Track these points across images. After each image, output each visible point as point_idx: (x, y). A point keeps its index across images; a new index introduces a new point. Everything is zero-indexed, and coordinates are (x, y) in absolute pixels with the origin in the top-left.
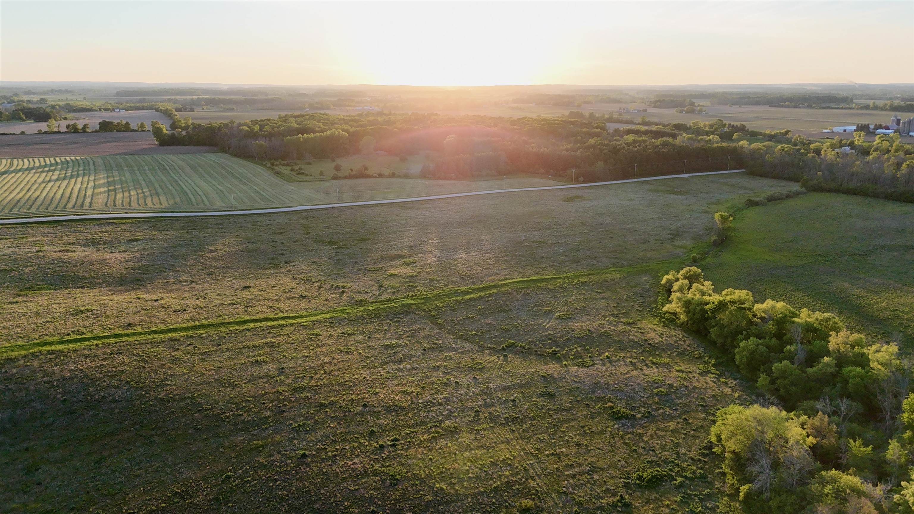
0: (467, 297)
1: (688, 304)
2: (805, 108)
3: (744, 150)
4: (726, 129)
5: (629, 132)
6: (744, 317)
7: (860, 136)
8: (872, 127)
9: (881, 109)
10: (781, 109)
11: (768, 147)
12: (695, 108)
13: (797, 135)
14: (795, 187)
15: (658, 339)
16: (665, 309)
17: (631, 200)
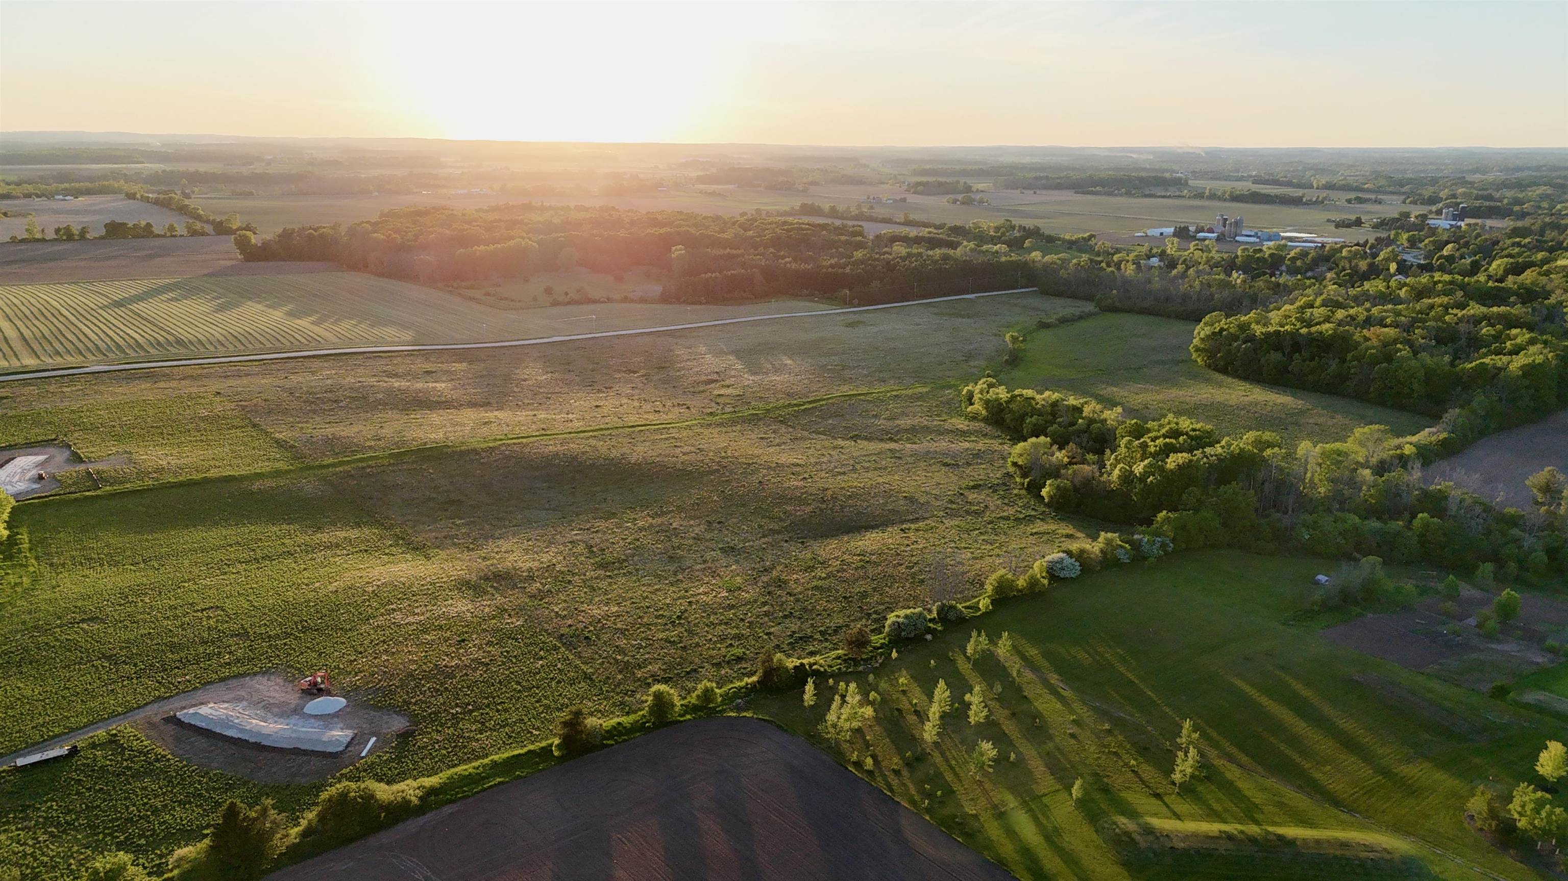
0: (803, 408)
1: (987, 402)
2: (1121, 195)
3: (1036, 264)
4: (1017, 234)
5: (894, 239)
6: (1030, 405)
7: (1173, 244)
8: (1192, 229)
9: (1220, 198)
10: (1089, 197)
11: (1063, 260)
12: (973, 196)
13: (1100, 243)
14: (1089, 307)
15: (966, 428)
16: (969, 409)
17: (918, 325)
